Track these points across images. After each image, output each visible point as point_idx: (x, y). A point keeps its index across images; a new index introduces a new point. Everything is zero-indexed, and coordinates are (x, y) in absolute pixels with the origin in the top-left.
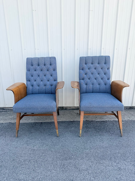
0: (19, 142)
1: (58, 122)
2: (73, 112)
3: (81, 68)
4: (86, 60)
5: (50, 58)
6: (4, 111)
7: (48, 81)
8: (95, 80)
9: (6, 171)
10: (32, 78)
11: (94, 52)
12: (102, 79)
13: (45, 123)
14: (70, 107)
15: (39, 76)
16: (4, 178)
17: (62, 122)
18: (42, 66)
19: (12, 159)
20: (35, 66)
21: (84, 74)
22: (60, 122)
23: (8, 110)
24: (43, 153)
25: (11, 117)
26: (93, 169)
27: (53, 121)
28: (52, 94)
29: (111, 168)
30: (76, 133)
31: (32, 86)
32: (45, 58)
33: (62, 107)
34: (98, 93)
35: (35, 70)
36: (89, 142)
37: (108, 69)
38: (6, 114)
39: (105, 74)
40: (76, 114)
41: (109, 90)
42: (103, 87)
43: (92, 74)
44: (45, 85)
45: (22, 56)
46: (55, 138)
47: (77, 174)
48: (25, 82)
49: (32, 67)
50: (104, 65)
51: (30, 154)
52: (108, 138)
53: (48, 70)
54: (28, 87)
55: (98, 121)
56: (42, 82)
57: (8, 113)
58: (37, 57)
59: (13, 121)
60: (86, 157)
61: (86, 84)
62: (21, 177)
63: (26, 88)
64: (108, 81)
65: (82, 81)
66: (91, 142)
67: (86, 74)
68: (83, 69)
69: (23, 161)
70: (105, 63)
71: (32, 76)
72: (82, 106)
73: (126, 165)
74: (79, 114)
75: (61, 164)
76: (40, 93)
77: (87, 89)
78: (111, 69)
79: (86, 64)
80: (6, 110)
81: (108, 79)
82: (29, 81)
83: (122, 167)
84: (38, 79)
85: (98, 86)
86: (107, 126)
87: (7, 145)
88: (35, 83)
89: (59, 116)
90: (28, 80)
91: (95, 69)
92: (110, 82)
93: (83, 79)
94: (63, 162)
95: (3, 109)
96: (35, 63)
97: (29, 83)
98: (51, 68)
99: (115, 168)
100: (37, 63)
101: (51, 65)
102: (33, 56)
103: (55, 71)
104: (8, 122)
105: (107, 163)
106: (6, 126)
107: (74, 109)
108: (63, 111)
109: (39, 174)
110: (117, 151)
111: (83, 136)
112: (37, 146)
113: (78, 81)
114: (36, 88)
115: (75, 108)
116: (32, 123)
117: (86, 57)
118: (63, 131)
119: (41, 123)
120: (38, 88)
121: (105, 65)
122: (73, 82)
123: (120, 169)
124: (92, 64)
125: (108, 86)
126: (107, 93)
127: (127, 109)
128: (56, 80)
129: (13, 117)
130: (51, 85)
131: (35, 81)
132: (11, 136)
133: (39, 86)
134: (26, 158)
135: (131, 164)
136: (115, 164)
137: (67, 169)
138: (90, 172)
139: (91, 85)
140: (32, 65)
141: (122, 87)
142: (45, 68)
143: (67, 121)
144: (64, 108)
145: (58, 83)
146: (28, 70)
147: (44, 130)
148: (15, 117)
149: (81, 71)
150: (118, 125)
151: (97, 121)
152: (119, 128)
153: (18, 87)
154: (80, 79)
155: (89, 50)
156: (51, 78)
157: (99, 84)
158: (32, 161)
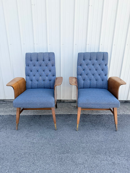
0: (19, 135)
1: (56, 115)
2: (70, 105)
3: (79, 64)
4: (85, 56)
5: (49, 53)
6: (4, 102)
7: (47, 76)
8: (93, 76)
9: (8, 164)
10: (31, 73)
11: (92, 48)
12: (99, 75)
13: (43, 115)
14: (68, 100)
15: (38, 71)
16: (6, 170)
17: (60, 115)
18: (41, 61)
19: (13, 152)
20: (34, 61)
21: (82, 69)
22: (58, 115)
23: (8, 102)
24: (42, 146)
25: (11, 109)
26: (89, 163)
27: (51, 114)
28: (50, 88)
29: (106, 162)
30: (73, 126)
31: (32, 81)
32: (44, 53)
33: (60, 100)
34: (95, 89)
35: (34, 66)
36: (85, 136)
37: (105, 65)
38: (7, 106)
39: (102, 70)
40: (73, 108)
41: (106, 86)
42: (100, 82)
43: (90, 70)
44: (44, 80)
45: (22, 51)
46: (53, 131)
47: (74, 167)
48: (24, 77)
49: (31, 62)
50: (101, 61)
51: (30, 147)
52: (103, 132)
53: (47, 66)
54: (27, 82)
55: (95, 115)
56: (41, 77)
57: (8, 105)
58: (36, 52)
59: (13, 114)
60: (82, 151)
61: (84, 80)
62: (22, 170)
63: (25, 83)
64: (105, 77)
65: (80, 77)
66: (87, 136)
67: (84, 70)
68: (81, 65)
69: (23, 154)
70: (103, 60)
71: (31, 71)
72: (79, 103)
73: (120, 159)
74: (76, 107)
75: (59, 158)
76: (38, 87)
77: (84, 84)
78: (108, 65)
79: (84, 60)
80: (6, 102)
81: (105, 75)
82: (29, 76)
83: (116, 162)
84: (37, 74)
85: (95, 82)
86: (102, 120)
87: (8, 137)
88: (34, 78)
89: (57, 109)
90: (27, 75)
91: (93, 65)
92: (107, 78)
93: (81, 75)
94: (60, 156)
95: (3, 101)
96: (34, 58)
97: (28, 77)
98: (50, 63)
99: (110, 162)
100: (36, 58)
101: (49, 60)
102: (32, 52)
103: (54, 66)
104: (8, 114)
105: (102, 157)
106: (6, 119)
107: (71, 102)
108: (61, 104)
109: (38, 167)
110: (112, 146)
111: (79, 130)
112: (36, 139)
113: (76, 76)
114: (35, 83)
115: (73, 101)
116: (31, 116)
117: (84, 53)
118: (60, 125)
119: (40, 116)
120: (37, 82)
121: (103, 61)
122: (71, 78)
123: (114, 163)
124: (90, 60)
125: (105, 82)
126: (104, 89)
127: (122, 102)
128: (54, 75)
129: (13, 109)
130: (50, 80)
131: (34, 76)
132: (11, 129)
133: (38, 81)
134: (26, 151)
135: (124, 158)
136: (110, 159)
137: (65, 163)
138: (86, 166)
139: (89, 81)
140: (31, 61)
141: (119, 84)
142: (43, 63)
143: (65, 115)
144: (62, 101)
145: (57, 78)
146: (27, 65)
147: (43, 123)
148: (15, 110)
149: (79, 67)
150: (114, 119)
151: (93, 115)
152: (114, 123)
153: (17, 82)
154: (78, 75)
155: (88, 45)
156: (50, 73)
157: (96, 80)
158: (32, 154)
